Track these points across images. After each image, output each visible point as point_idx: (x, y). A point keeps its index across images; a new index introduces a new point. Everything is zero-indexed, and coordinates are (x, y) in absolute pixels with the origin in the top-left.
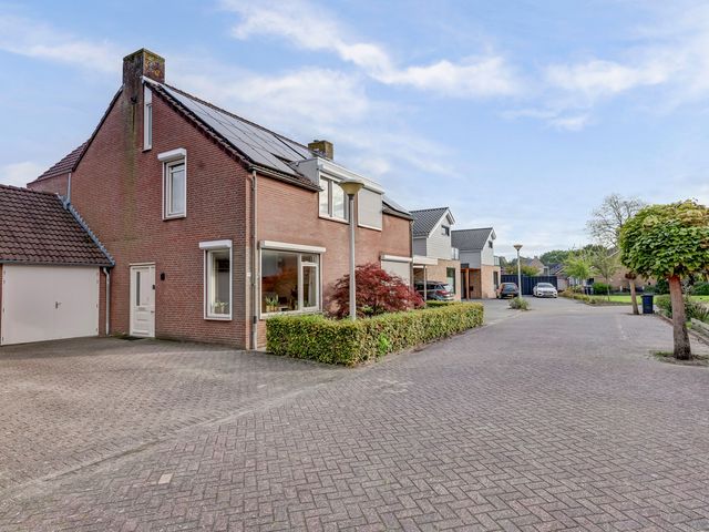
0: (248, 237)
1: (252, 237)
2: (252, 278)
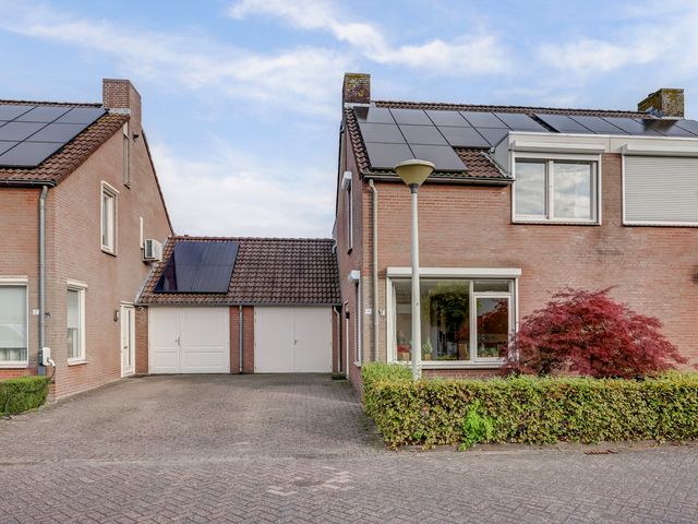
0: (366, 265)
1: (372, 266)
2: (373, 316)
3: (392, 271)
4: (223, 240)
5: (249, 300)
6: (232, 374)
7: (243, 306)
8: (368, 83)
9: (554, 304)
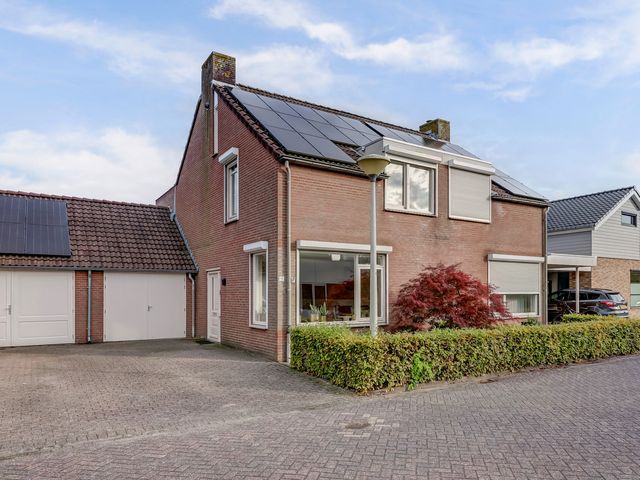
0: (280, 237)
1: (286, 238)
2: (286, 283)
3: (303, 244)
4: (43, 197)
5: (99, 265)
6: (78, 344)
7: (93, 272)
8: (234, 66)
9: (424, 274)
